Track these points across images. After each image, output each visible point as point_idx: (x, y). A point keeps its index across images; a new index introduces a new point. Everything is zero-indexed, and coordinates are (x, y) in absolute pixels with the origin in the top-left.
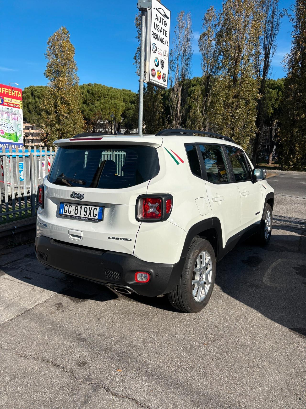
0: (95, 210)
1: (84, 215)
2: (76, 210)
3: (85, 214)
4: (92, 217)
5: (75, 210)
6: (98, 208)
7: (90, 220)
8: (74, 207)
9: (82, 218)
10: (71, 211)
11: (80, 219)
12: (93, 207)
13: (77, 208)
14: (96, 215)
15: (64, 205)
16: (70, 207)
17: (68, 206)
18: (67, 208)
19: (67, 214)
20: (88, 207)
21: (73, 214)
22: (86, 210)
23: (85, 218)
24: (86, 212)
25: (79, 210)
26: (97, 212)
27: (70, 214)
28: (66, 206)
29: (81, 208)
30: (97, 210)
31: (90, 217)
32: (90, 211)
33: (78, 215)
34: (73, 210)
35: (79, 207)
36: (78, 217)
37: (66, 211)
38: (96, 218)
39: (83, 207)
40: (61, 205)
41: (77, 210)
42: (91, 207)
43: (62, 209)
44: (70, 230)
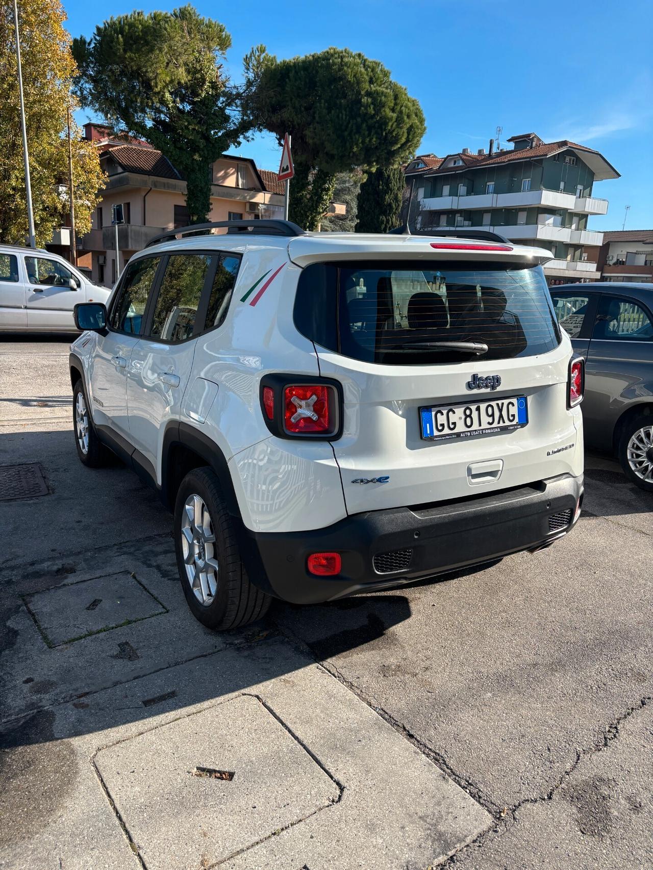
0: (510, 406)
1: (489, 423)
2: (467, 416)
3: (490, 420)
4: (507, 423)
5: (463, 417)
6: (514, 401)
7: (505, 430)
8: (459, 411)
9: (487, 431)
10: (454, 424)
11: (482, 434)
12: (506, 402)
13: (468, 412)
14: (513, 416)
15: (433, 413)
16: (451, 413)
17: (445, 412)
18: (442, 419)
19: (446, 431)
20: (494, 403)
21: (460, 428)
22: (490, 412)
23: (493, 428)
24: (493, 415)
25: (475, 415)
26: (514, 410)
27: (455, 431)
28: (439, 415)
29: (478, 409)
30: (513, 405)
31: (501, 424)
32: (501, 410)
33: (475, 426)
34: (460, 418)
35: (473, 407)
36: (476, 431)
37: (443, 425)
38: (514, 423)
39: (483, 406)
40: (424, 414)
41: (470, 416)
42: (500, 402)
43: (428, 425)
44: (473, 466)
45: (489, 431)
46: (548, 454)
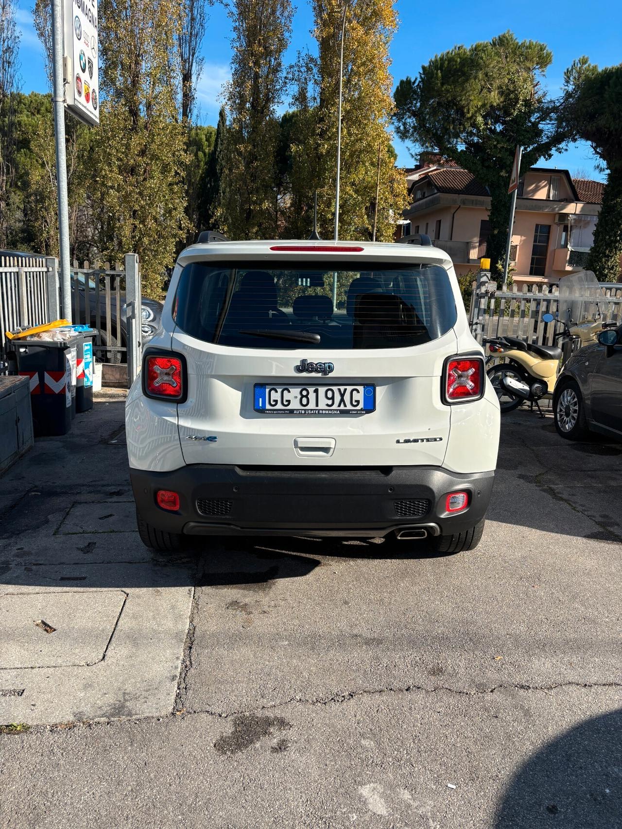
0: (355, 392)
1: (328, 405)
2: (303, 396)
3: (330, 402)
4: (349, 407)
5: (299, 397)
6: (361, 389)
7: (345, 413)
8: (295, 392)
9: (324, 412)
10: (289, 401)
11: (317, 414)
12: (349, 388)
13: (304, 393)
14: (358, 402)
15: (267, 390)
16: (285, 392)
17: (279, 390)
18: (276, 396)
19: (279, 406)
20: (335, 388)
21: (295, 405)
22: (330, 396)
23: (331, 410)
24: (333, 398)
25: (312, 396)
26: (359, 396)
27: (288, 408)
28: (273, 392)
29: (316, 391)
30: (358, 392)
31: (342, 407)
32: (342, 395)
33: (312, 405)
34: (296, 397)
35: (311, 390)
36: (311, 410)
37: (276, 401)
38: (359, 408)
39: (322, 390)
40: (257, 390)
41: (307, 396)
42: (342, 388)
43: (261, 399)
44: (299, 440)
45: (327, 412)
46: (398, 442)
